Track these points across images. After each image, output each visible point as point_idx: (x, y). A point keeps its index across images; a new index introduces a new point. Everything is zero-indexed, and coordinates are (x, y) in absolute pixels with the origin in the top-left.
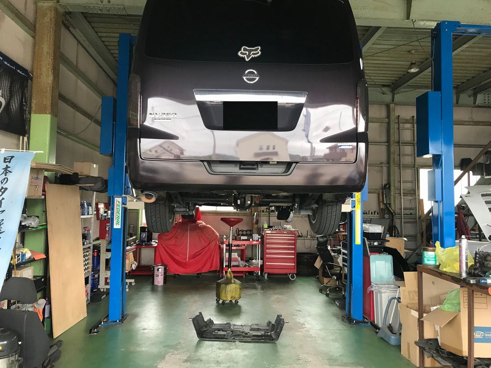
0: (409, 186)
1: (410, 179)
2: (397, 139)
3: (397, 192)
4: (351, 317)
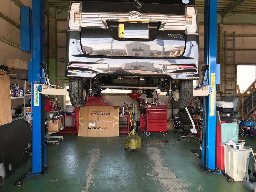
0: (230, 76)
1: (231, 72)
2: (224, 47)
3: (223, 80)
4: (207, 166)
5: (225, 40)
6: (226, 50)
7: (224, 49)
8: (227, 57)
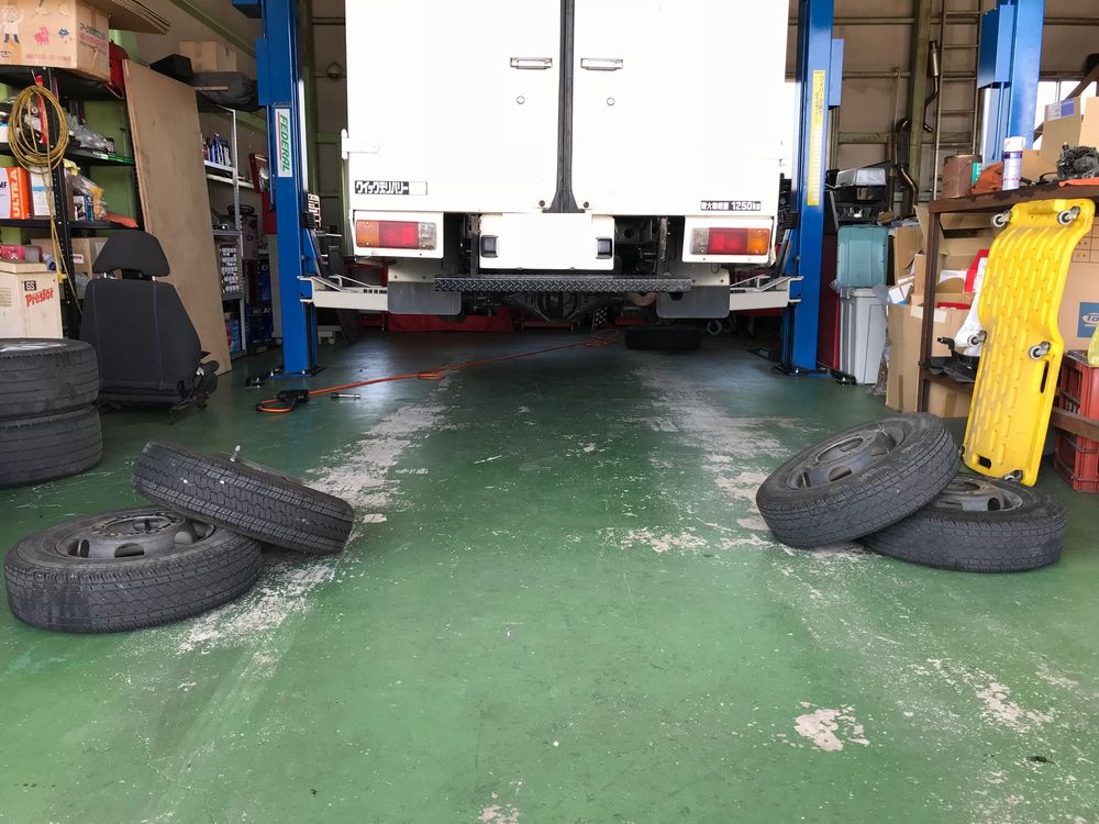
0: (956, 124)
1: (960, 108)
2: (936, 7)
3: (928, 138)
4: (791, 363)
6: (945, 20)
7: (941, 15)
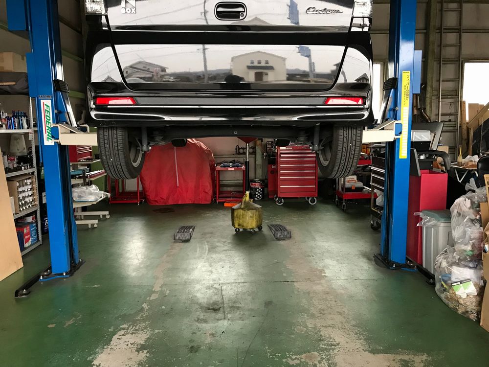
0: (450, 85)
1: (451, 77)
2: (438, 24)
3: (435, 93)
4: (389, 258)
5: (441, 10)
6: (443, 31)
8: (443, 46)
